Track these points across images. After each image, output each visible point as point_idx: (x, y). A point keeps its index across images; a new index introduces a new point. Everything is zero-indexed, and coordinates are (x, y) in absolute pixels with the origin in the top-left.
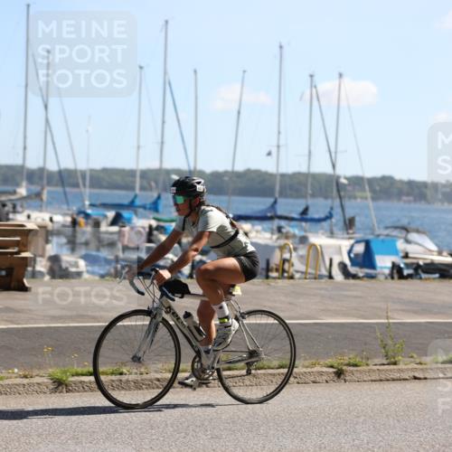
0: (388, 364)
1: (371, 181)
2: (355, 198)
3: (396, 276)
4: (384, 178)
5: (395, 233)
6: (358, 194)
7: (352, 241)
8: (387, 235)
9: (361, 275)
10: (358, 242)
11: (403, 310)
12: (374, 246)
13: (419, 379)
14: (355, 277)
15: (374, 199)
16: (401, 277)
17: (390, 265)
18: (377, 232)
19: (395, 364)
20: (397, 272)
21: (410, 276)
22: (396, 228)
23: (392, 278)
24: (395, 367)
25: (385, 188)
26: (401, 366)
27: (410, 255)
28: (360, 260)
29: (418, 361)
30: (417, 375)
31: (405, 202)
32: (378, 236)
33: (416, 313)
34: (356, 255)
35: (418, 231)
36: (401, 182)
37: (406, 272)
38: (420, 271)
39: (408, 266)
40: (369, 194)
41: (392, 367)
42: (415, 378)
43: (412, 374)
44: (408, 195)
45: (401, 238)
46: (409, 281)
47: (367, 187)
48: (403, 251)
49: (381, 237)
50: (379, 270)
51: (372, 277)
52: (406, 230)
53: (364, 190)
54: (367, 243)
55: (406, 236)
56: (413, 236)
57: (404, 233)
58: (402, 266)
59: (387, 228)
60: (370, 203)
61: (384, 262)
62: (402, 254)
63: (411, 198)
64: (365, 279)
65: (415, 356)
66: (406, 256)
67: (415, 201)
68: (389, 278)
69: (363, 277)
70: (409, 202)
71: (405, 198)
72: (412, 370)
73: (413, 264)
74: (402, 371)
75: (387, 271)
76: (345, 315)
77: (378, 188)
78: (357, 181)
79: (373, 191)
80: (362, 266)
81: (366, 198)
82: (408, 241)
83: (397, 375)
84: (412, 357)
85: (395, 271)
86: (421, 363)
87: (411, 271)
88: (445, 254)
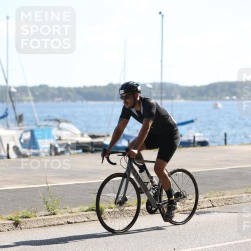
0: (49, 215)
1: (33, 89)
2: (22, 101)
3: (53, 153)
4: (41, 87)
5: (51, 123)
6: (24, 98)
7: (22, 131)
8: (46, 126)
9: (28, 154)
10: (25, 131)
11: (58, 177)
12: (36, 133)
13: (72, 223)
14: (25, 156)
15: (35, 101)
16: (57, 154)
17: (48, 146)
18: (39, 124)
19: (54, 214)
20: (54, 151)
21: (62, 153)
22: (51, 120)
23: (51, 155)
24: (54, 216)
25: (42, 93)
26: (59, 215)
27: (62, 138)
28: (28, 143)
29: (70, 211)
30: (70, 221)
31: (57, 101)
32: (40, 126)
33: (67, 178)
34: (25, 141)
35: (66, 121)
36: (53, 88)
37: (59, 150)
38: (69, 149)
39: (61, 145)
40: (31, 98)
41: (52, 216)
42: (69, 223)
43: (66, 220)
44: (58, 97)
45: (55, 126)
46: (62, 156)
47: (30, 94)
48: (57, 136)
49: (42, 127)
50: (41, 150)
51: (37, 155)
52: (58, 121)
53: (28, 95)
54: (32, 132)
55: (59, 125)
56: (63, 125)
57: (57, 123)
58: (57, 146)
59: (45, 120)
60: (33, 104)
61: (44, 145)
62: (56, 138)
63: (61, 99)
64: (32, 157)
65: (67, 207)
66: (60, 139)
67: (63, 100)
68: (48, 154)
69: (30, 156)
70: (60, 101)
71: (56, 99)
72: (66, 217)
73: (63, 144)
74: (59, 218)
75: (47, 150)
76: (19, 183)
77: (37, 93)
78: (23, 90)
79: (34, 95)
80: (29, 148)
81: (30, 101)
82: (60, 129)
83: (56, 222)
84: (66, 208)
85: (52, 150)
86: (72, 213)
87: (63, 149)
88: (86, 135)
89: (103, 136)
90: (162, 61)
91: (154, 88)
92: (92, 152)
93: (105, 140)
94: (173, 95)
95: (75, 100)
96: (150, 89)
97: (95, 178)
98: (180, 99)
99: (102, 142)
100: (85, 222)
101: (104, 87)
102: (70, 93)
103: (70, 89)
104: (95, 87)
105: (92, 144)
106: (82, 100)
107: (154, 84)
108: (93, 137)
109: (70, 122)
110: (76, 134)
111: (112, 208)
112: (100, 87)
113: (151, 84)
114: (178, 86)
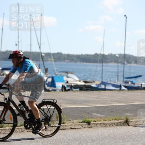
1: (54, 55)
2: (48, 61)
3: (64, 90)
4: (58, 53)
5: (63, 74)
6: (49, 59)
7: (47, 77)
8: (60, 75)
9: (51, 90)
10: (49, 77)
11: (66, 103)
12: (55, 79)
13: (73, 129)
14: (48, 91)
15: (55, 61)
16: (66, 90)
17: (61, 86)
18: (57, 74)
20: (64, 89)
21: (69, 90)
22: (63, 72)
23: (62, 91)
24: (64, 124)
25: (59, 57)
26: (66, 124)
27: (69, 82)
28: (50, 84)
29: (72, 122)
30: (72, 127)
31: (66, 62)
32: (57, 75)
33: (71, 104)
34: (49, 82)
35: (71, 73)
36: (65, 55)
37: (67, 88)
38: (72, 88)
39: (68, 86)
40: (53, 59)
42: (71, 128)
43: (70, 127)
44: (67, 59)
45: (65, 76)
46: (69, 92)
47: (52, 57)
48: (66, 81)
49: (58, 76)
50: (57, 88)
51: (55, 90)
52: (67, 73)
53: (51, 58)
54: (53, 78)
55: (67, 75)
56: (70, 75)
57: (66, 74)
58: (66, 86)
59: (60, 72)
60: (54, 63)
61: (59, 85)
62: (65, 82)
63: (69, 61)
64: (52, 91)
66: (67, 82)
67: (70, 61)
68: (61, 91)
69: (51, 91)
70: (68, 62)
71: (66, 61)
72: (70, 125)
73: (69, 85)
74: (66, 126)
75: (60, 88)
77: (56, 57)
78: (48, 55)
79: (54, 58)
80: (51, 86)
81: (52, 61)
82: (68, 77)
83: (64, 128)
84: (70, 120)
85: (63, 88)
86: (73, 123)
87: (69, 88)
88: (82, 81)
89: (91, 82)
90: (125, 42)
91: (120, 57)
92: (85, 90)
93: (92, 84)
94: (130, 61)
95: (76, 62)
96: (118, 57)
97: (87, 105)
98: (134, 63)
99: (90, 85)
100: (80, 128)
101: (93, 55)
102: (74, 58)
103: (73, 56)
104: (88, 55)
105: (85, 86)
106: (80, 62)
107: (120, 55)
108: (86, 82)
109: (73, 74)
110: (76, 80)
111: (95, 121)
112: (90, 55)
113: (118, 55)
114: (133, 57)
